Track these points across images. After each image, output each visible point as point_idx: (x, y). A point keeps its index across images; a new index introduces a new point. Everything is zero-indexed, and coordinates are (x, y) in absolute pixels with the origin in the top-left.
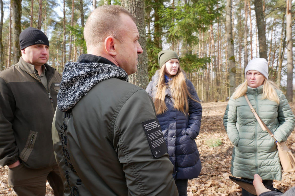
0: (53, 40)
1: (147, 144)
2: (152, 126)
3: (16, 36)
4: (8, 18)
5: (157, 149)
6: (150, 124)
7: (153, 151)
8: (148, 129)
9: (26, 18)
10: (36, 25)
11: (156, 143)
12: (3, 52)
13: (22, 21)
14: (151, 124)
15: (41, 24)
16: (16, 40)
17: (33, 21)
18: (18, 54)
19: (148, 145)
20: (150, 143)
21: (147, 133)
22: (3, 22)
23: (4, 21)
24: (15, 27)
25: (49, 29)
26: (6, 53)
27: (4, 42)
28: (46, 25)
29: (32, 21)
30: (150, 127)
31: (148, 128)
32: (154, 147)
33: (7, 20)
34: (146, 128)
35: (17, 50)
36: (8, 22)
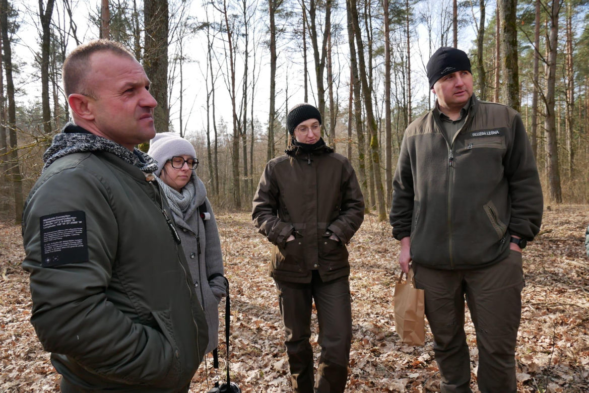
0: (587, 35)
1: (38, 246)
2: (57, 222)
3: (507, 46)
4: (494, 17)
5: (51, 255)
6: (54, 218)
7: (44, 256)
8: (48, 226)
9: (525, 6)
10: (548, 13)
11: (53, 247)
12: (486, 84)
13: (519, 13)
14: (56, 219)
15: (560, 6)
16: (506, 54)
17: (542, 6)
18: (510, 81)
19: (39, 248)
20: (42, 245)
21: (43, 231)
22: (484, 27)
23: (486, 25)
24: (505, 28)
25: (578, 13)
26: (489, 85)
27: (486, 63)
28: (571, 6)
29: (539, 8)
30: (52, 224)
31: (48, 224)
32: (47, 252)
33: (491, 21)
34: (46, 224)
35: (509, 72)
36: (493, 25)
